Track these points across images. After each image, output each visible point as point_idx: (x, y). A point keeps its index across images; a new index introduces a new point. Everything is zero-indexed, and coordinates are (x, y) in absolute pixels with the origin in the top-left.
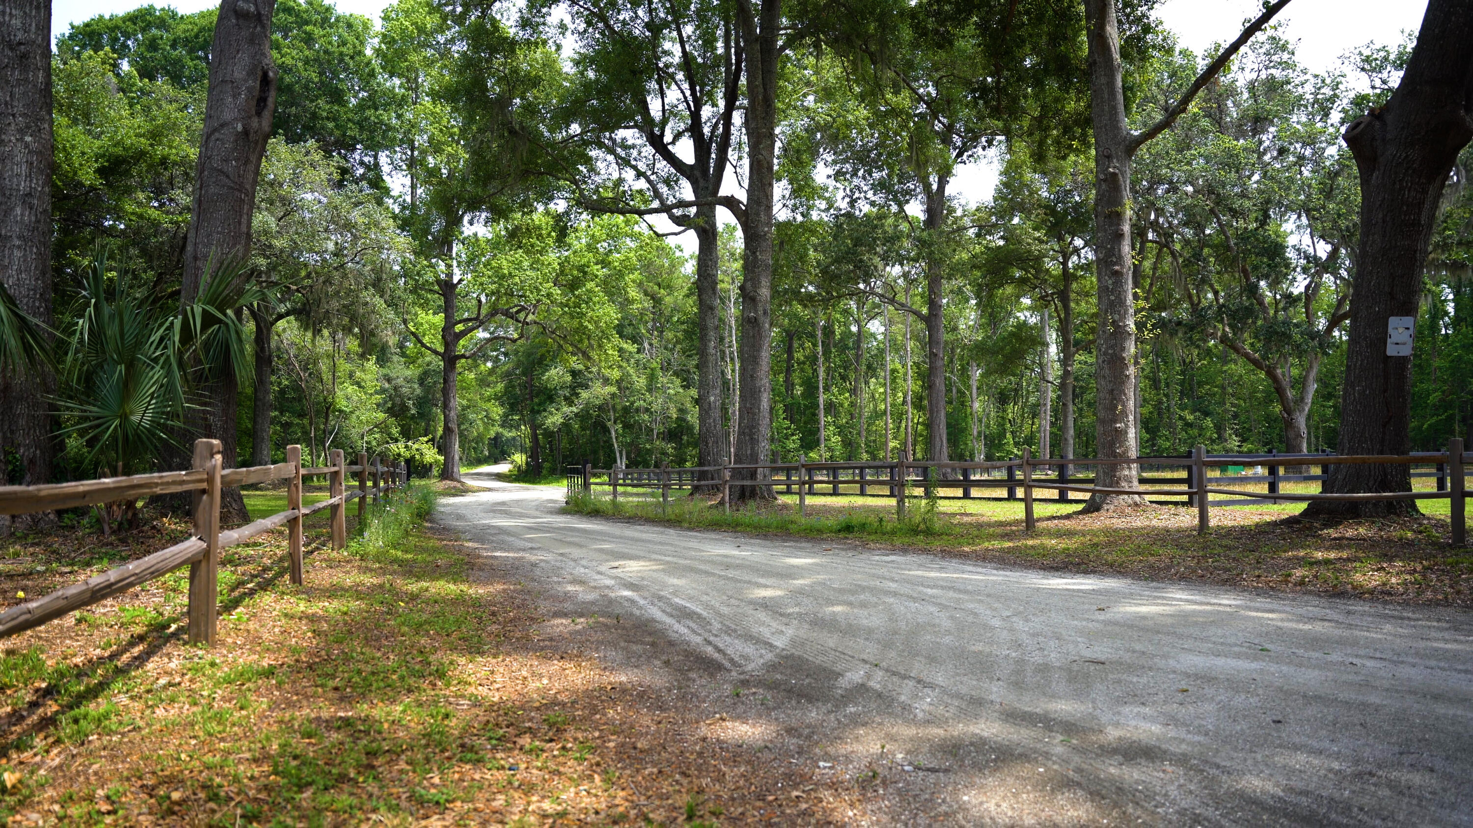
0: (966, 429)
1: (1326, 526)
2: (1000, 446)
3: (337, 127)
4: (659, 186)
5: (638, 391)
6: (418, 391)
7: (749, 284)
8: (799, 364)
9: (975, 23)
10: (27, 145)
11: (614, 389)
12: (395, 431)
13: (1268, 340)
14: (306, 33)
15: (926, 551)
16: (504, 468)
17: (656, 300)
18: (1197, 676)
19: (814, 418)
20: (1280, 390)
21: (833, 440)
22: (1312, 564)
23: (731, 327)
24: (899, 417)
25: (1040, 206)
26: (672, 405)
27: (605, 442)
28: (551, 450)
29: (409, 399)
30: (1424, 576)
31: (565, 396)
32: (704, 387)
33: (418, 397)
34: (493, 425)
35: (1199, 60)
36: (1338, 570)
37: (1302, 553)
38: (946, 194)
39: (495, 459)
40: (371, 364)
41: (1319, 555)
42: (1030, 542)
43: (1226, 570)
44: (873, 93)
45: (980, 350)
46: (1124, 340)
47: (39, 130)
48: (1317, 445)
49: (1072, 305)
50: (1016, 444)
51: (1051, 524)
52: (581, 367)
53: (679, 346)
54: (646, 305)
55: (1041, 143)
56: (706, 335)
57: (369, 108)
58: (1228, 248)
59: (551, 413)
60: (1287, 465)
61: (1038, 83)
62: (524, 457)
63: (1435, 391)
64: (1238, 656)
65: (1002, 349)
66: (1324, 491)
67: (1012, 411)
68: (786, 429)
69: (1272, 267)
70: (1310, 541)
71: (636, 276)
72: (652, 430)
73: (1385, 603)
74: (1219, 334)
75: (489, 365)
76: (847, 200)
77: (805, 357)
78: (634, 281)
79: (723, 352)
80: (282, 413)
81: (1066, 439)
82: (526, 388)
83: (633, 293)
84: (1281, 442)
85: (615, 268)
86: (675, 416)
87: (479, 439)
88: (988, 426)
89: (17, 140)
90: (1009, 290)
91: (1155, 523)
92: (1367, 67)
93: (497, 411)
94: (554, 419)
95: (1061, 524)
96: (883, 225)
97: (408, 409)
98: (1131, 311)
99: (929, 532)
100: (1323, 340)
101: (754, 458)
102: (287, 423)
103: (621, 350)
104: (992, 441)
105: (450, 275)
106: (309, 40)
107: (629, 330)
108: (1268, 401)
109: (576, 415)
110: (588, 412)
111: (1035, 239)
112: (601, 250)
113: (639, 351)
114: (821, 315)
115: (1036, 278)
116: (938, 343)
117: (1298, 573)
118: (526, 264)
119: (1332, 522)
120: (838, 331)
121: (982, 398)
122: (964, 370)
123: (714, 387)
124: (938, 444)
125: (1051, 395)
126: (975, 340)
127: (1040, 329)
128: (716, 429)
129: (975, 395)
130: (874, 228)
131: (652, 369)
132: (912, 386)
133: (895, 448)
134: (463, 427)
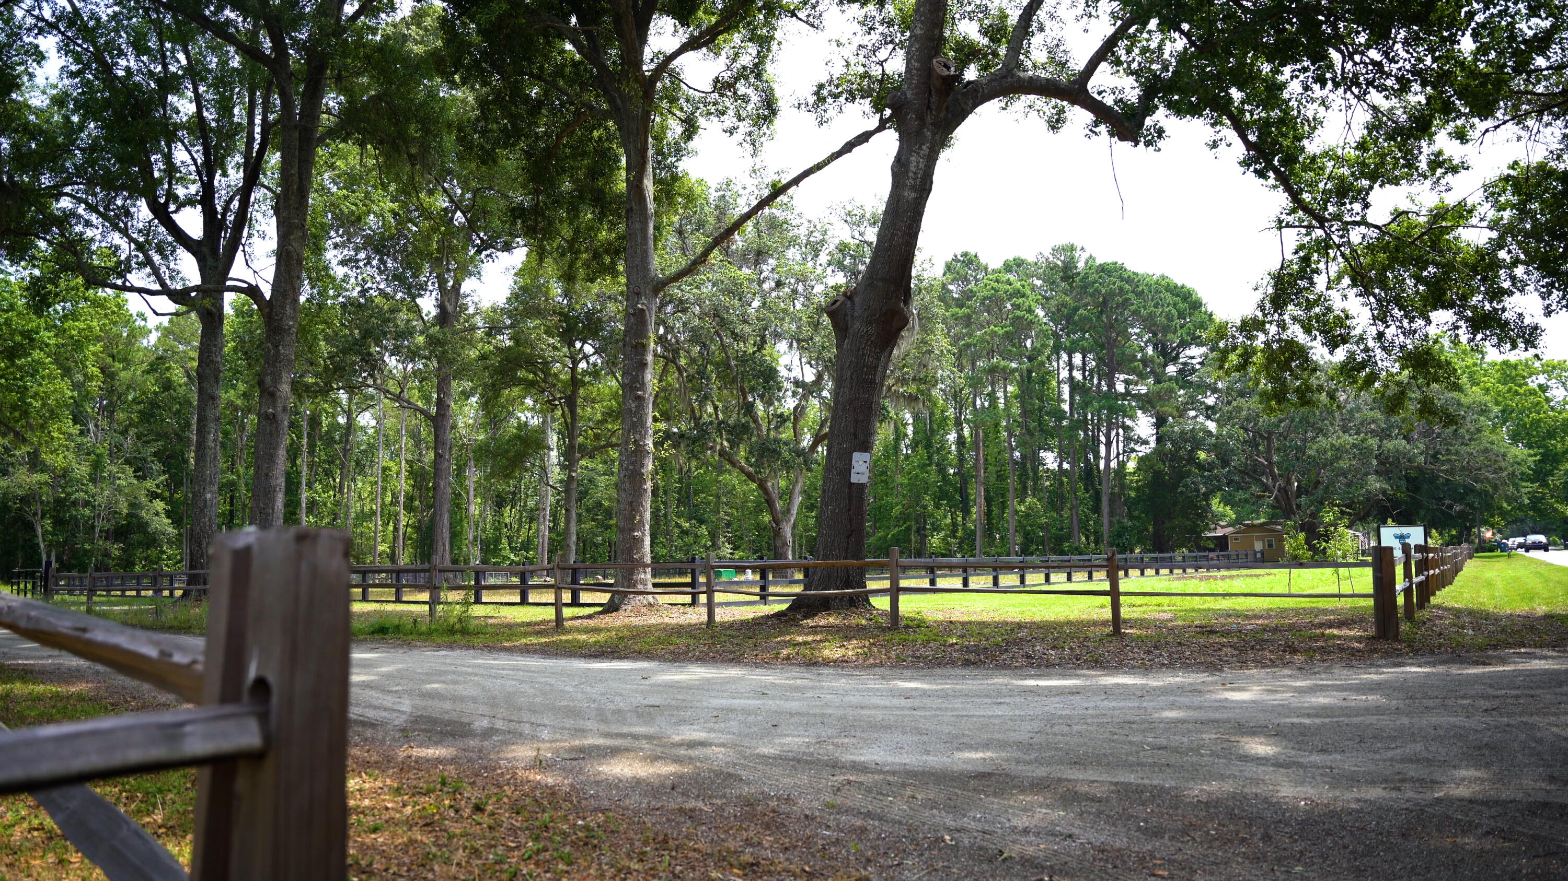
0: (461, 533)
1: (806, 617)
2: (496, 551)
5: (79, 481)
7: (268, 379)
9: (522, 149)
13: (761, 456)
15: (469, 647)
18: (722, 709)
19: (295, 517)
20: (770, 502)
22: (795, 645)
24: (390, 517)
25: (555, 313)
26: (121, 499)
27: (27, 541)
30: (870, 649)
35: (712, 191)
36: (813, 649)
37: (788, 638)
38: (462, 291)
41: (800, 639)
42: (564, 638)
43: (732, 652)
44: (407, 194)
45: (482, 453)
46: (644, 457)
48: (800, 554)
49: (579, 411)
50: (513, 550)
51: (577, 623)
53: (133, 430)
55: (571, 265)
56: (205, 426)
58: (728, 366)
60: (774, 569)
61: (574, 211)
63: (897, 504)
64: (748, 698)
65: (507, 451)
66: (805, 589)
67: (509, 514)
69: (767, 389)
70: (794, 629)
71: (99, 347)
72: (93, 527)
73: (843, 667)
74: (718, 447)
76: (359, 289)
81: (568, 546)
83: (93, 367)
84: (769, 550)
85: (72, 337)
86: (125, 511)
88: (484, 531)
90: (516, 391)
91: (667, 620)
92: (849, 219)
95: (586, 622)
96: (395, 318)
98: (651, 432)
99: (464, 632)
100: (805, 456)
103: (66, 433)
104: (488, 547)
108: (758, 510)
110: (4, 503)
111: (549, 345)
113: (82, 433)
114: (308, 403)
115: (544, 381)
116: (444, 444)
117: (785, 652)
119: (810, 615)
120: (325, 422)
121: (479, 500)
122: (460, 471)
123: (210, 483)
124: (440, 549)
125: (551, 500)
126: (476, 440)
127: (541, 431)
128: (210, 526)
129: (471, 497)
130: (386, 321)
131: (98, 456)
132: (403, 485)
133: (384, 551)
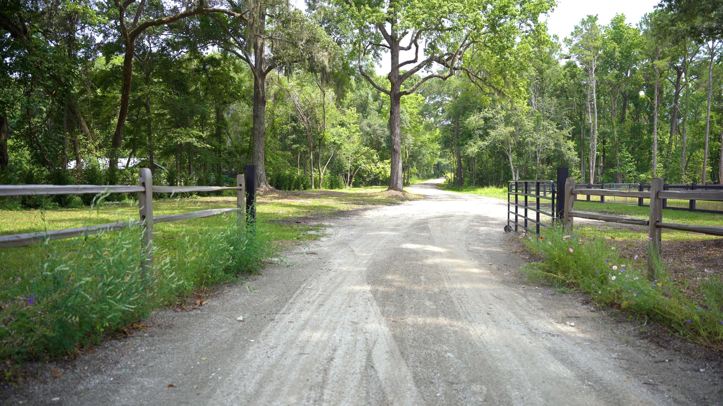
5: (528, 131)
16: (441, 181)
17: (540, 71)
23: (592, 88)
26: (551, 141)
27: (505, 165)
28: (469, 170)
29: (382, 137)
31: (480, 135)
33: (387, 137)
34: (436, 157)
39: (438, 176)
40: (353, 112)
52: (490, 115)
59: (470, 146)
62: (453, 174)
72: (537, 157)
79: (586, 105)
82: (454, 131)
86: (553, 148)
87: (428, 165)
94: (472, 149)
97: (380, 143)
109: (487, 146)
110: (494, 144)
131: (538, 116)
134: (419, 158)
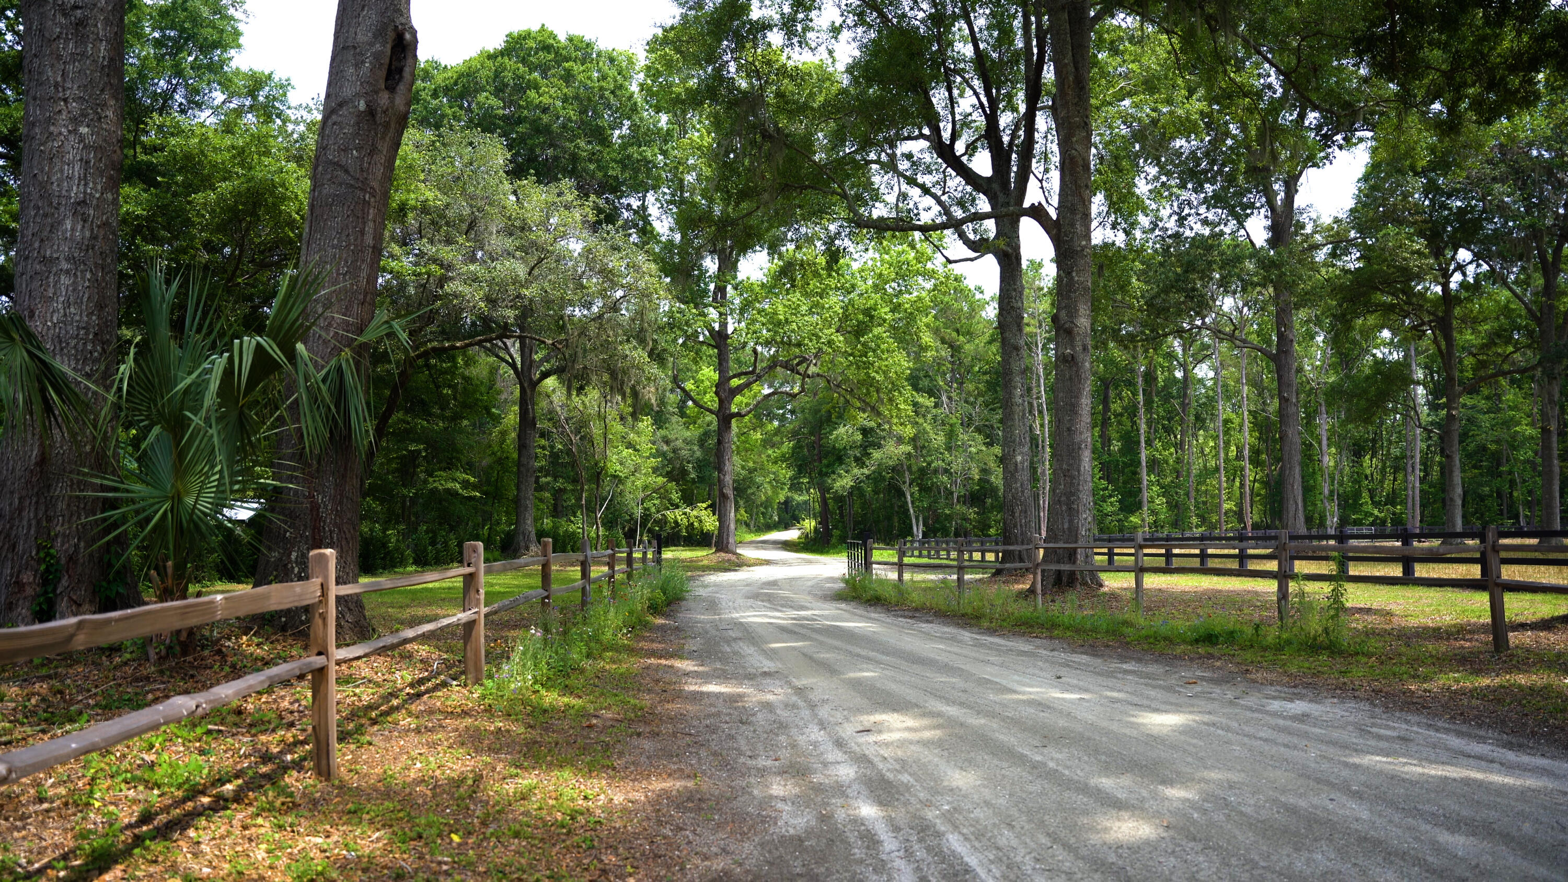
0: (1314, 487)
3: (599, 168)
4: (952, 209)
5: (937, 450)
6: (698, 454)
7: (1063, 314)
8: (1116, 416)
10: (82, 139)
11: (909, 448)
12: (675, 496)
14: (565, 70)
16: (792, 535)
17: (955, 349)
19: (1135, 476)
21: (1157, 502)
23: (1038, 376)
24: (1235, 472)
26: (973, 465)
27: (900, 507)
28: (841, 515)
29: (688, 462)
31: (855, 457)
32: (1009, 444)
33: (698, 460)
34: (782, 489)
38: (1296, 206)
39: (785, 525)
40: (646, 424)
45: (1334, 394)
47: (100, 118)
49: (1456, 334)
50: (1376, 504)
52: (873, 424)
53: (981, 399)
54: (943, 353)
56: (1010, 380)
57: (632, 145)
59: (840, 476)
62: (813, 523)
65: (1365, 392)
67: (1369, 464)
68: (1104, 489)
71: (930, 320)
72: (952, 493)
75: (776, 423)
76: (1175, 217)
77: (1123, 408)
78: (927, 326)
79: (1031, 404)
80: (555, 478)
81: (1452, 500)
82: (814, 448)
83: (927, 338)
85: (906, 310)
86: (977, 477)
87: (767, 504)
88: (1341, 484)
89: (70, 132)
90: (1371, 320)
93: (785, 473)
94: (843, 482)
96: (1218, 246)
97: (688, 472)
99: (1335, 649)
101: (1073, 534)
102: (560, 489)
103: (915, 404)
104: (1346, 501)
105: (724, 325)
106: (568, 77)
107: (925, 383)
109: (868, 477)
110: (880, 474)
111: (1413, 252)
112: (890, 291)
113: (936, 406)
114: (1141, 358)
115: (1408, 302)
116: (1289, 385)
118: (804, 308)
120: (1161, 377)
121: (1333, 450)
122: (1310, 418)
123: (1020, 444)
124: (1292, 508)
125: (1421, 445)
126: (1325, 383)
127: (1405, 365)
128: (1023, 492)
129: (1324, 447)
130: (1209, 249)
131: (951, 425)
132: (1248, 438)
133: (1230, 510)
134: (749, 491)
